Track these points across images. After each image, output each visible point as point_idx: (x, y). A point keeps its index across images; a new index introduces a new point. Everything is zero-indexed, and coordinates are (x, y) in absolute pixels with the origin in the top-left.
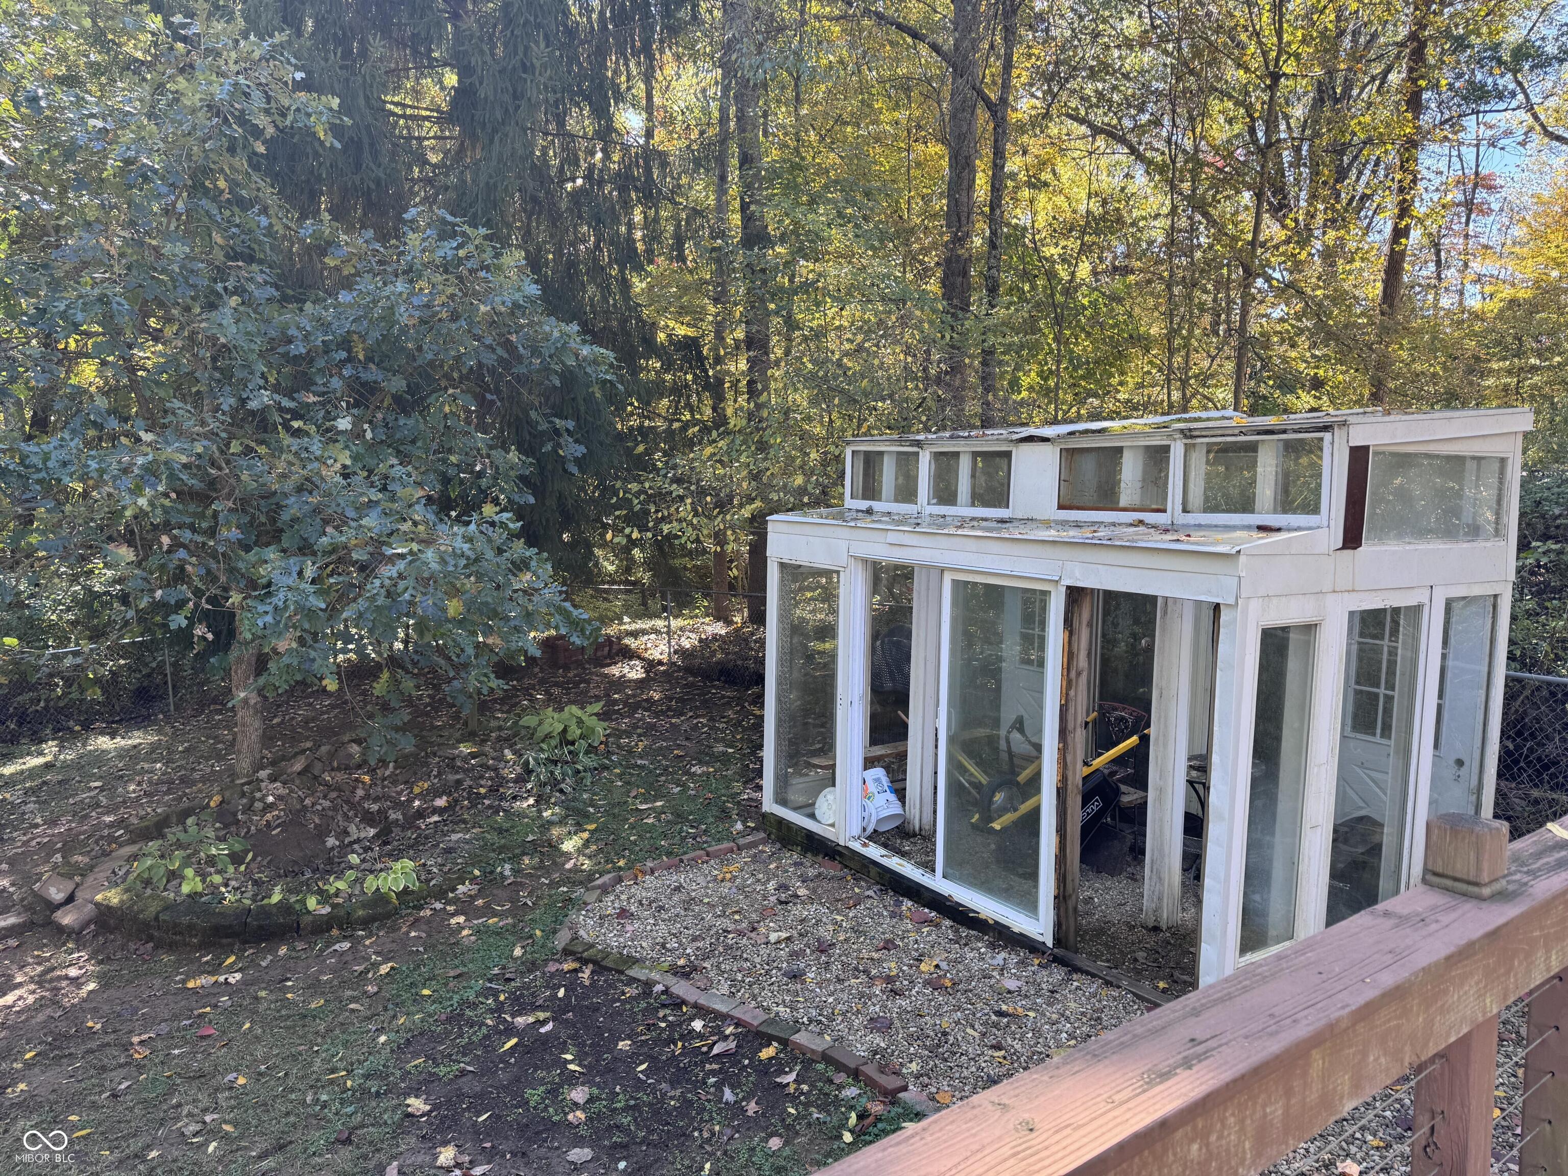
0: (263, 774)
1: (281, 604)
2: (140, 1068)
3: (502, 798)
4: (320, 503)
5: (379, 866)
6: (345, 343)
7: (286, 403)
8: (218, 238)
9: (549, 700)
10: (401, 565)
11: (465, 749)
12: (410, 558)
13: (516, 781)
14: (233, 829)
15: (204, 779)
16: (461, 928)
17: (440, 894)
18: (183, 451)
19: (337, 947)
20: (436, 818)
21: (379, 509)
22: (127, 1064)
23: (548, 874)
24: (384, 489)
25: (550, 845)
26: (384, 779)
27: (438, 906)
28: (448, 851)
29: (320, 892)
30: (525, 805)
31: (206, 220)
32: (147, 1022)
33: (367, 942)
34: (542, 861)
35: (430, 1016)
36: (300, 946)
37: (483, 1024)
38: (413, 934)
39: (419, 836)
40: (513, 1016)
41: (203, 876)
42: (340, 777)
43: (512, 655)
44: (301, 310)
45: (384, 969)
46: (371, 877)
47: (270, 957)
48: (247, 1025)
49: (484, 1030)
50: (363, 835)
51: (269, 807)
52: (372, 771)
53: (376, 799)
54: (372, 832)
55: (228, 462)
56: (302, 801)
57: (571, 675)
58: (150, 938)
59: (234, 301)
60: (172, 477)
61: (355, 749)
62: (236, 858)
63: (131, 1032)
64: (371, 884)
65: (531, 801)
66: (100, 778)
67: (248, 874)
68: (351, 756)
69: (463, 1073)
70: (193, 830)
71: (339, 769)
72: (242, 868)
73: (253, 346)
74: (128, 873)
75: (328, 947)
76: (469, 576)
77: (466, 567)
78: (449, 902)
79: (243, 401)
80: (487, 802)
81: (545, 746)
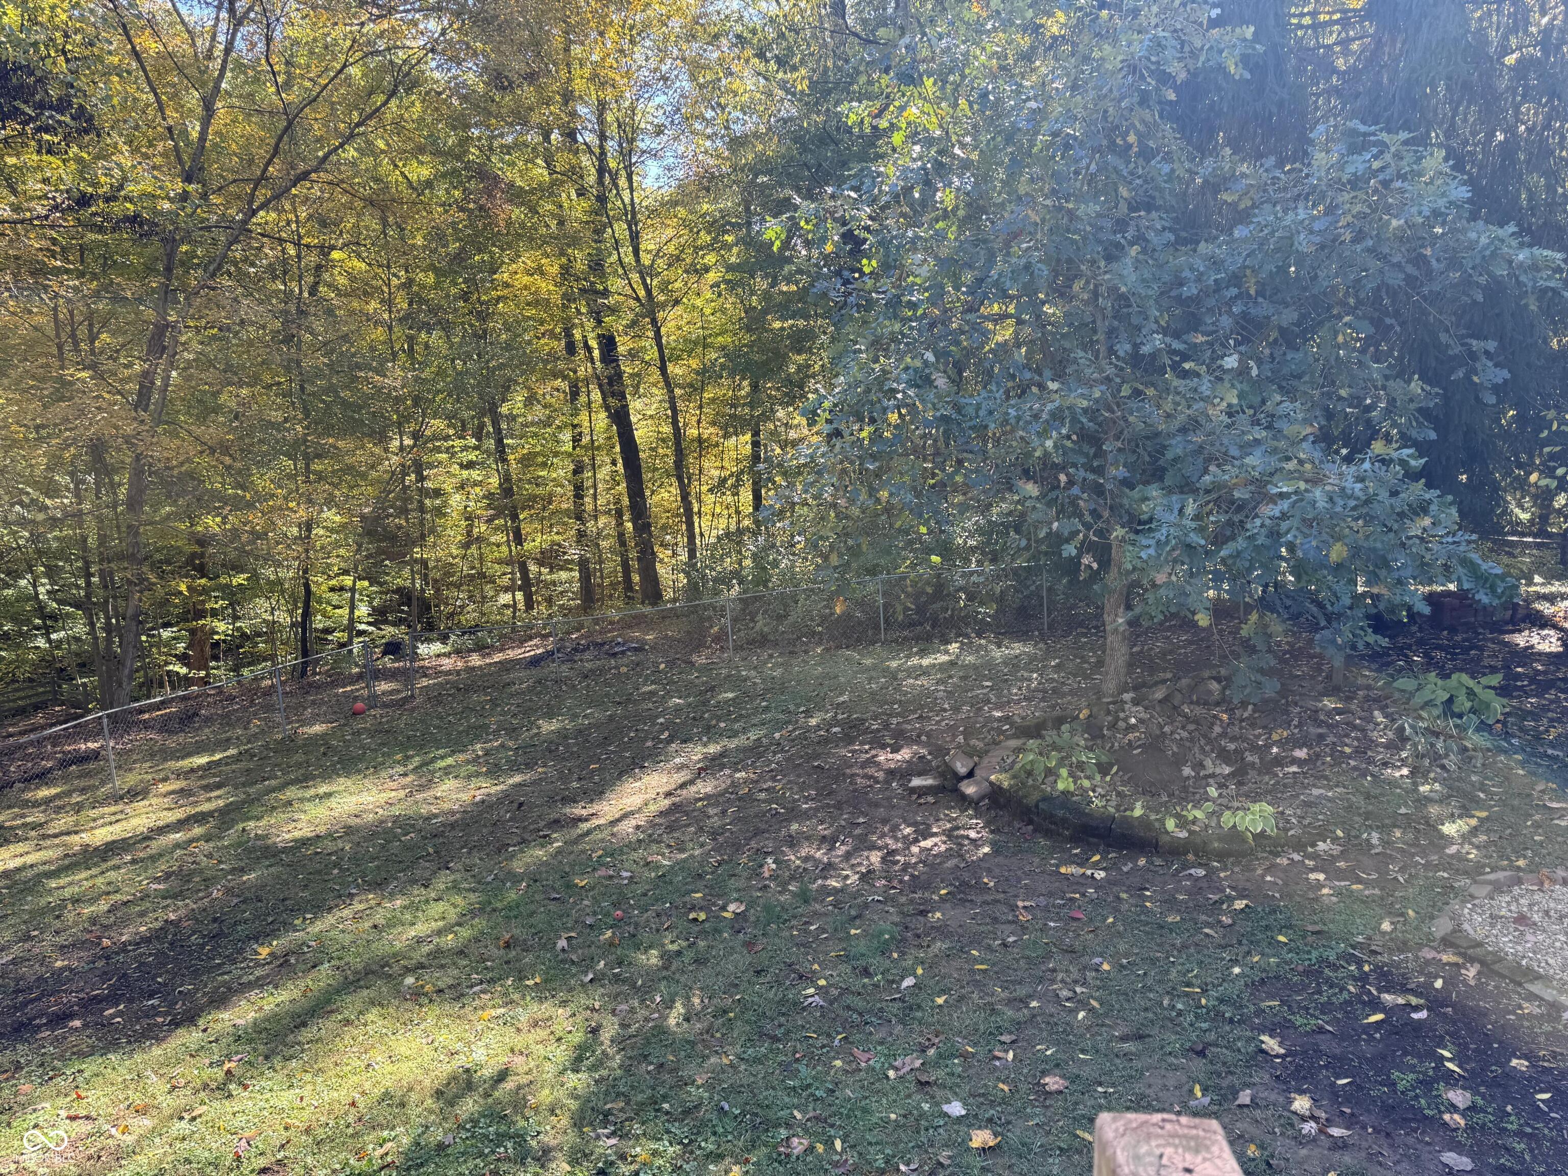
0: (1127, 696)
1: (1163, 538)
2: (1024, 929)
3: (1370, 761)
4: (1204, 442)
5: (1236, 804)
6: (1236, 279)
7: (1176, 345)
8: (1124, 192)
9: (1429, 664)
10: (1285, 505)
11: (1329, 703)
12: (1294, 498)
13: (1387, 746)
14: (1099, 742)
15: (1072, 693)
16: (1319, 885)
17: (1299, 846)
18: (1082, 396)
19: (1192, 871)
20: (1294, 769)
21: (1263, 448)
22: (1013, 922)
23: (1424, 854)
24: (1269, 427)
25: (1427, 823)
26: (1242, 720)
27: (1296, 857)
28: (1308, 804)
29: (1178, 816)
30: (1397, 774)
31: (1114, 176)
32: (1030, 893)
33: (1222, 875)
34: (1416, 838)
35: (1286, 963)
36: (1158, 861)
37: (1342, 989)
38: (1268, 878)
39: (1278, 783)
40: (1380, 990)
41: (1076, 779)
42: (1199, 711)
43: (1393, 609)
44: (1195, 251)
45: (1239, 904)
46: (1228, 813)
47: (1130, 865)
48: (1111, 920)
49: (1345, 995)
50: (1218, 771)
51: (1131, 728)
52: (1230, 711)
53: (1233, 739)
54: (1227, 770)
55: (1118, 406)
56: (1162, 727)
57: (1459, 638)
58: (1030, 822)
59: (1134, 250)
60: (1074, 420)
61: (1214, 686)
62: (1103, 769)
63: (1016, 896)
64: (1228, 820)
65: (1405, 771)
66: (990, 679)
67: (1112, 784)
68: (1210, 692)
69: (1321, 1030)
70: (1066, 735)
71: (1198, 703)
72: (1108, 778)
73: (1150, 293)
74: (1014, 762)
75: (1184, 869)
76: (1357, 519)
77: (1354, 509)
78: (1307, 856)
79: (1136, 346)
80: (1352, 763)
81: (1424, 714)
